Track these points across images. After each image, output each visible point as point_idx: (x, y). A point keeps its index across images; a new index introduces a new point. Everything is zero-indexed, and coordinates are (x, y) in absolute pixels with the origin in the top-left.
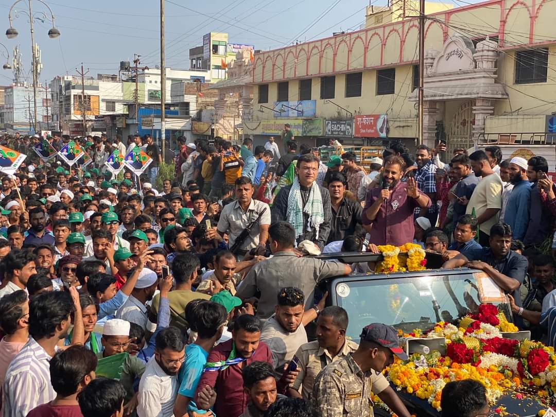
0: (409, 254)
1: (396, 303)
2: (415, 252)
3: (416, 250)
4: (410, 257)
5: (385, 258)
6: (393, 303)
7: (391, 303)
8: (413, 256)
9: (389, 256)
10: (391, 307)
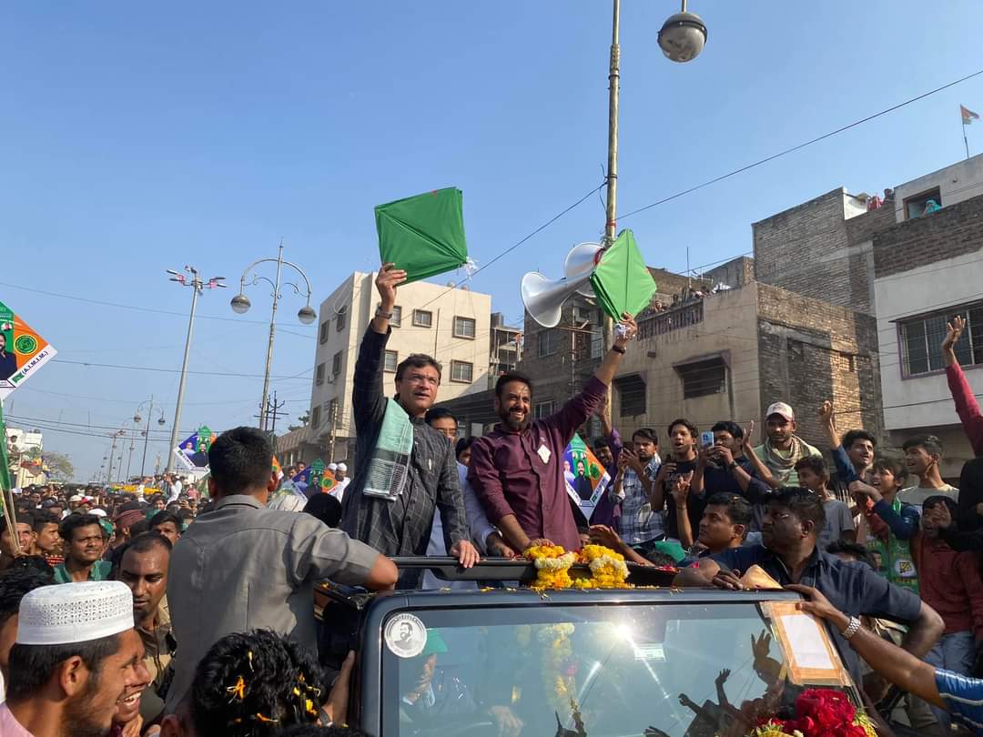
0: (593, 567)
1: (565, 682)
2: (606, 566)
3: (608, 562)
4: (594, 575)
5: (540, 574)
6: (561, 683)
7: (555, 684)
8: (601, 574)
9: (548, 569)
10: (556, 694)
